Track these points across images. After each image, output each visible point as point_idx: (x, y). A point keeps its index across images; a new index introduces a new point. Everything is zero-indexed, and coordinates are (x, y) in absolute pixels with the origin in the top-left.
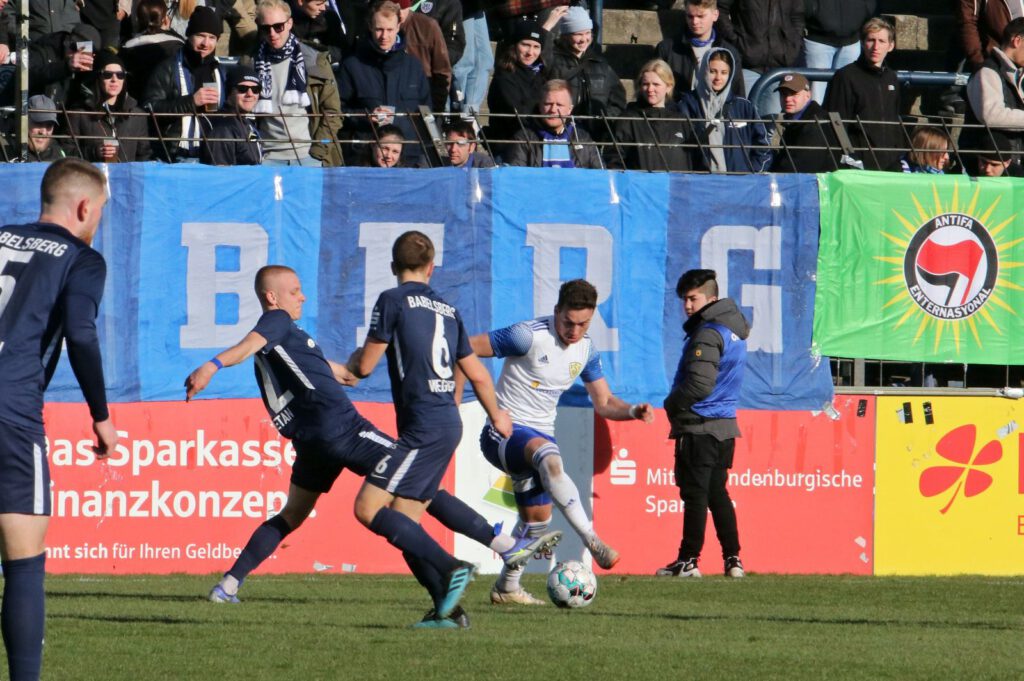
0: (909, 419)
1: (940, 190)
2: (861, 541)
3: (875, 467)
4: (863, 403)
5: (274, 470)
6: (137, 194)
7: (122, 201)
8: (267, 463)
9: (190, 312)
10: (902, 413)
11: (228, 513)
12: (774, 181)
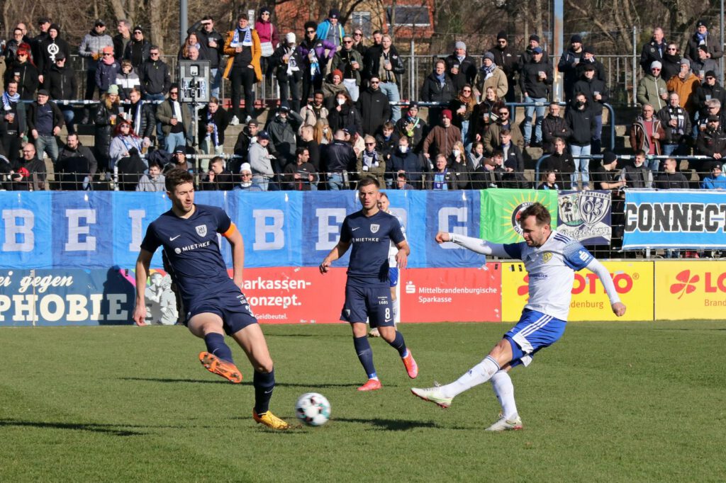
0: (513, 270)
1: (523, 194)
2: (497, 311)
3: (502, 286)
4: (497, 265)
5: (286, 290)
6: (237, 200)
7: (232, 203)
8: (283, 288)
9: (256, 239)
10: (511, 268)
11: (270, 304)
12: (464, 192)
